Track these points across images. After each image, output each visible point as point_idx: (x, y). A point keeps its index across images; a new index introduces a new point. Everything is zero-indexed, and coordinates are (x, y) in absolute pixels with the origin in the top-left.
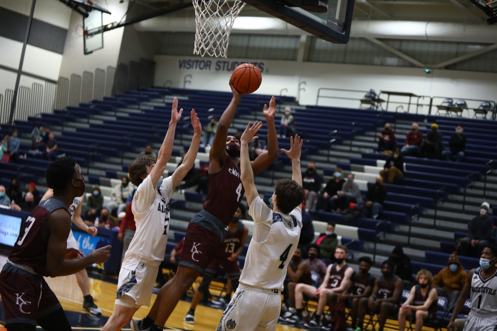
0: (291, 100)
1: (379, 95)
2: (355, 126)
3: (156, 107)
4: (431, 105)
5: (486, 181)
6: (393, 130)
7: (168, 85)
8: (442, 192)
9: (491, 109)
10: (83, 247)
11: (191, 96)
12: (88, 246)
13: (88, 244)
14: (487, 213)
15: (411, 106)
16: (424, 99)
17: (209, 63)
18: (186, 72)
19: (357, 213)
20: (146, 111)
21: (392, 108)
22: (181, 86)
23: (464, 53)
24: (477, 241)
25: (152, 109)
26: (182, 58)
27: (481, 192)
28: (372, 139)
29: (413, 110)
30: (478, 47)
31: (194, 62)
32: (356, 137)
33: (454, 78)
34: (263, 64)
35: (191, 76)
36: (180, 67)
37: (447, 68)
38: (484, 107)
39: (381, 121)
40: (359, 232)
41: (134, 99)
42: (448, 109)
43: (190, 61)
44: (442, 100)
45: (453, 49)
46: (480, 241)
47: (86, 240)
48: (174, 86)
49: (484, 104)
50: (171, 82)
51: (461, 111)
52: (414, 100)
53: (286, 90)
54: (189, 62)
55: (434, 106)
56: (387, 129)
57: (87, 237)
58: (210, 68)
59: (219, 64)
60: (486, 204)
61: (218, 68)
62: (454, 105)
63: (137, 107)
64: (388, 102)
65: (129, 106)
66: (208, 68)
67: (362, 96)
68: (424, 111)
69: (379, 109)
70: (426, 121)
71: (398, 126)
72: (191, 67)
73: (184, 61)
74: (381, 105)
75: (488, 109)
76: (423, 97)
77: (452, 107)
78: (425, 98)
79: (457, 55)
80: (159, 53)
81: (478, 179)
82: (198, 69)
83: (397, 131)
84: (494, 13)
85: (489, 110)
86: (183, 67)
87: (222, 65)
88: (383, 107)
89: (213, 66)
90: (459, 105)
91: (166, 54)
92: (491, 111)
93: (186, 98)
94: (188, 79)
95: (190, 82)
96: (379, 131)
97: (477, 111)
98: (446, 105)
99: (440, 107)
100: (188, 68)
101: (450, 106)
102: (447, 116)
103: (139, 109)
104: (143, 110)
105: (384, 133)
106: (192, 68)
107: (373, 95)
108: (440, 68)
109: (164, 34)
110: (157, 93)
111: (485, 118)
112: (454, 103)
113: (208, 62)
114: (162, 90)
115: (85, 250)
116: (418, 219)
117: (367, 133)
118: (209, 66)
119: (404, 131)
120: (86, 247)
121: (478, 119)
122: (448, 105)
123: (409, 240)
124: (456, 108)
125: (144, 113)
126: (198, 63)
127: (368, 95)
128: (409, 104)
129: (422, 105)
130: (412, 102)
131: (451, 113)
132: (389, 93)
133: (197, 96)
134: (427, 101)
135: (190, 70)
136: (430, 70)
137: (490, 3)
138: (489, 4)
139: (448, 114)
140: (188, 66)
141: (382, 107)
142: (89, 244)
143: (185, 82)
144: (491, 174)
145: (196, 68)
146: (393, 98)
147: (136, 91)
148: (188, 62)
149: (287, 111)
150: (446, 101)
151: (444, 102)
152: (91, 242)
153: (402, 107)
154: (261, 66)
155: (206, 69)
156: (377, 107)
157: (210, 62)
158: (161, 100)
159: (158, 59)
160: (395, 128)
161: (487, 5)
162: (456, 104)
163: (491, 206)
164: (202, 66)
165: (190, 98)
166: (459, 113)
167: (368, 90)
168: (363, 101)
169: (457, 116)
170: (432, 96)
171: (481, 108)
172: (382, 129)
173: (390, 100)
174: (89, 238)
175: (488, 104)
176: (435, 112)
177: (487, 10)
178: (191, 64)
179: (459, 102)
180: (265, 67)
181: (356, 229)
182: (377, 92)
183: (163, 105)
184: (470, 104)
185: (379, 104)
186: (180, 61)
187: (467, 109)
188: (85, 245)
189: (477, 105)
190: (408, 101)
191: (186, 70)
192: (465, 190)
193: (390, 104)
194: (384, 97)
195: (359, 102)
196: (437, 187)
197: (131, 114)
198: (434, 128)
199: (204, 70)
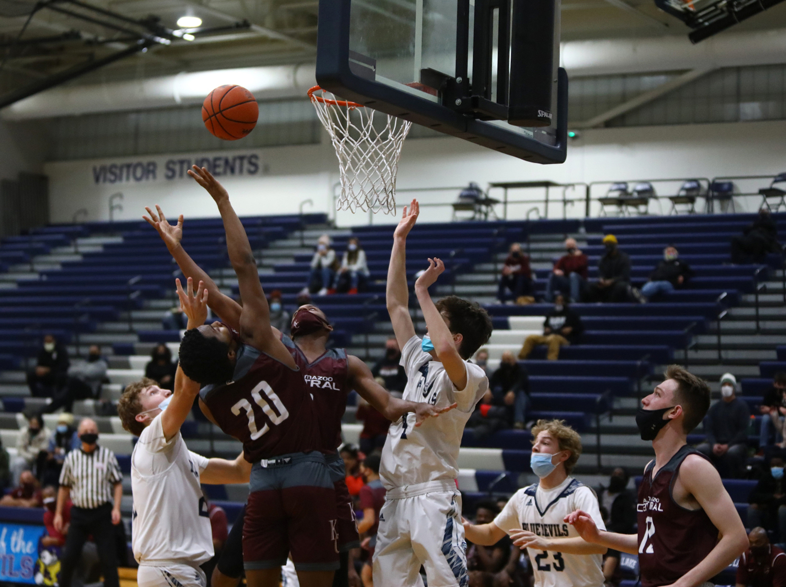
0: (319, 220)
1: (488, 190)
2: (457, 256)
3: (65, 265)
4: (588, 200)
5: (719, 333)
6: (525, 255)
7: (81, 219)
8: (646, 363)
9: (702, 192)
10: (13, 549)
11: (127, 233)
12: (21, 546)
13: (21, 543)
14: (735, 393)
15: (550, 205)
16: (574, 189)
17: (151, 168)
18: (110, 189)
19: (494, 422)
20: (49, 274)
21: (516, 214)
22: (104, 217)
23: (638, 94)
24: (724, 447)
25: (58, 268)
26: (99, 163)
27: (712, 355)
28: (490, 277)
29: (555, 213)
30: (662, 78)
31: (121, 168)
32: (459, 278)
33: (623, 142)
34: (256, 157)
35: (121, 196)
36: (97, 179)
37: (608, 124)
38: (688, 190)
39: (501, 241)
40: (505, 457)
41: (20, 254)
42: (619, 202)
43: (114, 166)
44: (607, 187)
45: (616, 87)
46: (730, 446)
47: (17, 536)
48: (92, 218)
49: (688, 185)
50: (85, 212)
51: (645, 202)
52: (555, 193)
53: (310, 202)
54: (114, 170)
55: (595, 199)
56: (516, 254)
57: (18, 531)
58: (155, 177)
59: (171, 166)
60: (728, 376)
61: (170, 174)
62: (631, 194)
63: (27, 267)
64: (505, 203)
65: (11, 268)
66: (151, 176)
67: (454, 197)
68: (576, 212)
69: (491, 218)
70: (582, 230)
71: (533, 246)
72: (118, 178)
73: (103, 169)
74: (492, 210)
75: (694, 193)
76: (572, 185)
77: (628, 197)
78: (577, 187)
79: (624, 98)
80: (51, 157)
81: (702, 330)
82: (132, 181)
83: (534, 256)
84: (701, 20)
85: (698, 195)
86: (101, 179)
87: (177, 168)
88: (497, 213)
89: (161, 171)
90: (639, 192)
91: (65, 158)
92: (702, 196)
93: (118, 240)
94: (116, 202)
95: (120, 207)
96: (501, 261)
97: (675, 200)
98: (615, 195)
99: (605, 201)
100: (113, 181)
101: (624, 197)
102: (621, 216)
103: (32, 271)
104: (42, 273)
105: (509, 262)
106: (121, 179)
107: (475, 193)
108: (595, 127)
109: (58, 121)
110: (60, 237)
111: (692, 211)
112: (630, 189)
113: (149, 164)
114: (70, 229)
115: (16, 554)
116: (611, 420)
117: (477, 267)
118: (153, 172)
119: (545, 255)
120: (18, 549)
121: (680, 214)
122: (620, 195)
123: (599, 459)
124: (636, 199)
125: (45, 278)
126: (131, 170)
127: (466, 193)
128: (547, 201)
129: (571, 201)
130: (551, 197)
131: (626, 209)
132: (506, 186)
133: (137, 233)
134: (580, 192)
135: (118, 184)
136: (577, 132)
137: (691, 3)
138: (689, 6)
139: (621, 212)
140: (112, 178)
141: (495, 213)
142: (23, 543)
143: (112, 208)
144: (728, 318)
145: (128, 178)
146: (513, 193)
147: (18, 238)
148: (111, 169)
149: (322, 243)
150: (615, 187)
151: (611, 191)
152: (26, 539)
153: (536, 209)
154: (254, 160)
155: (147, 178)
156: (486, 214)
157: (154, 164)
158: (71, 249)
159: (51, 169)
160: (529, 251)
161: (685, 9)
162: (635, 191)
163: (738, 378)
164: (139, 173)
165: (125, 238)
166: (642, 208)
167: (466, 184)
168: (457, 207)
169: (639, 213)
170: (588, 182)
171: (683, 193)
172: (504, 256)
173: (509, 199)
174: (21, 531)
175: (694, 184)
176: (597, 211)
177: (687, 17)
178: (118, 172)
179: (640, 187)
180: (260, 163)
181: (498, 452)
182: (483, 186)
183: (77, 258)
184: (661, 189)
185: (489, 209)
186: (95, 169)
187: (656, 198)
188: (16, 545)
189: (674, 189)
190: (543, 197)
191: (108, 185)
192: (686, 354)
193: (509, 206)
194: (497, 194)
195: (450, 209)
196: (637, 355)
197: (22, 284)
198: (610, 244)
199: (144, 181)
